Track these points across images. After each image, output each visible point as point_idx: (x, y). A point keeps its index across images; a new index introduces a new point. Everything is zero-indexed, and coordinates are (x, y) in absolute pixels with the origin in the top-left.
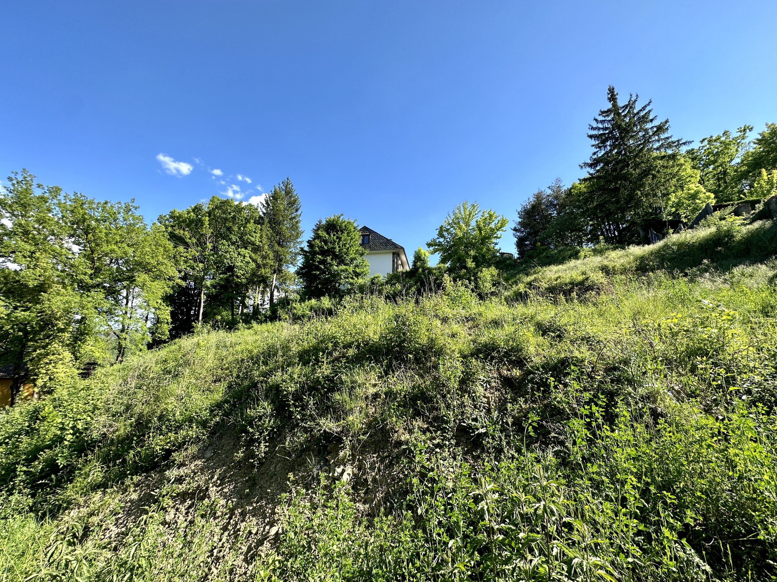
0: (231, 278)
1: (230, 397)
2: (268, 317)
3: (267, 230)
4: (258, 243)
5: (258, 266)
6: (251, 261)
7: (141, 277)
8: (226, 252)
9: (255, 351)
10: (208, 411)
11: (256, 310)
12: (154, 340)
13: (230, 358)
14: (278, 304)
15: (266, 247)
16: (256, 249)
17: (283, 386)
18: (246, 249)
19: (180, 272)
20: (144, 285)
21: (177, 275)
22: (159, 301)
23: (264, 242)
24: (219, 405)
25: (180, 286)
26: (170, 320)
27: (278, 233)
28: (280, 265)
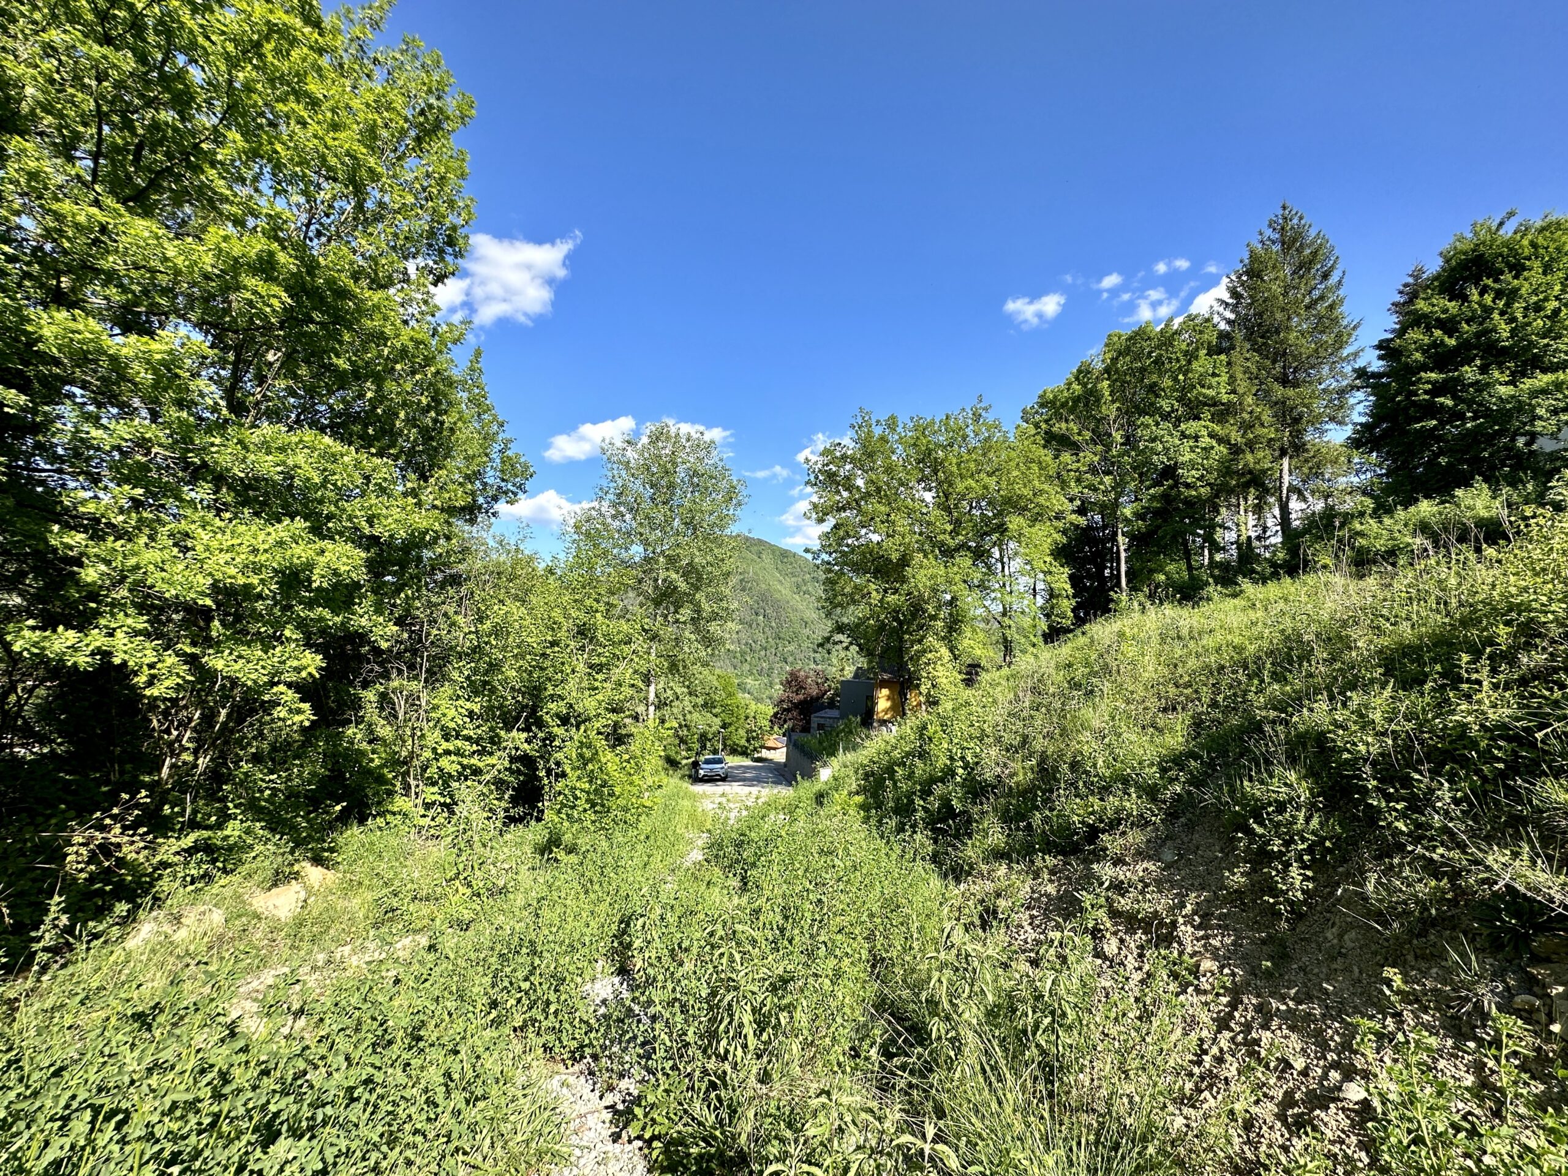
0: (1173, 492)
1: (1202, 746)
2: (1281, 566)
3: (1245, 357)
4: (1225, 398)
5: (1236, 450)
6: (1214, 443)
7: (1015, 522)
8: (1153, 440)
9: (1252, 648)
10: (1155, 769)
11: (1247, 553)
12: (1050, 627)
13: (1192, 663)
14: (1306, 531)
15: (1250, 400)
16: (1223, 412)
17: (1339, 738)
18: (1197, 418)
19: (1071, 500)
20: (1020, 534)
21: (1069, 507)
22: (1048, 559)
23: (1241, 390)
24: (1178, 760)
25: (1077, 527)
26: (1071, 591)
27: (1280, 355)
28: (1297, 434)
